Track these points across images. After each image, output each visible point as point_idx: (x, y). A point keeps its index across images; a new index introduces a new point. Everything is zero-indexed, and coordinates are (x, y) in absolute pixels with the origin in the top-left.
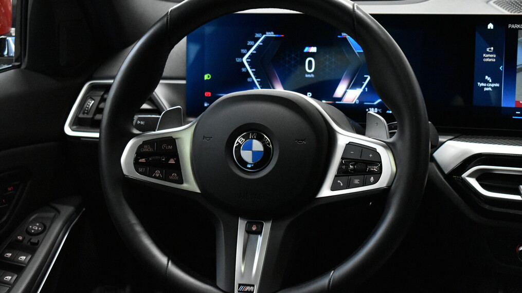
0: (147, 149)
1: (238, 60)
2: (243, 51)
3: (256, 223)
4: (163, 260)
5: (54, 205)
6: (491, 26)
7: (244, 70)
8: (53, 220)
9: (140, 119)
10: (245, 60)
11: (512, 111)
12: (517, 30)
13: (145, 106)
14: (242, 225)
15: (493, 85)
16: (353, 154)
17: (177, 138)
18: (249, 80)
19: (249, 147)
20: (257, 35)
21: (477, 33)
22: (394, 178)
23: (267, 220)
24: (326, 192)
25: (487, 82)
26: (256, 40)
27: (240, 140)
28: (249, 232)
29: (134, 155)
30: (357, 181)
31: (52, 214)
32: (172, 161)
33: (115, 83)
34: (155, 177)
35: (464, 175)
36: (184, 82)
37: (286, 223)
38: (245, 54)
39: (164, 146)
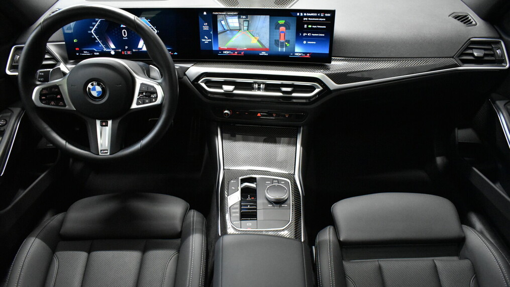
0: (45, 92)
1: (89, 32)
2: (91, 27)
3: (104, 122)
4: (63, 142)
5: (10, 108)
6: (205, 13)
7: (93, 37)
8: (10, 117)
9: (41, 72)
10: (92, 31)
11: (217, 51)
12: (217, 15)
13: (47, 56)
14: (98, 122)
15: (208, 40)
16: (144, 89)
17: (60, 85)
18: (96, 41)
19: (94, 89)
20: (97, 19)
21: (199, 17)
22: (163, 99)
23: (110, 119)
24: (134, 106)
25: (206, 39)
26: (96, 22)
27: (90, 86)
28: (102, 125)
29: (39, 95)
30: (147, 101)
31: (9, 114)
32: (59, 97)
33: (25, 46)
34: (52, 105)
35: (199, 82)
36: (64, 43)
37: (118, 121)
38: (92, 29)
39: (53, 90)
